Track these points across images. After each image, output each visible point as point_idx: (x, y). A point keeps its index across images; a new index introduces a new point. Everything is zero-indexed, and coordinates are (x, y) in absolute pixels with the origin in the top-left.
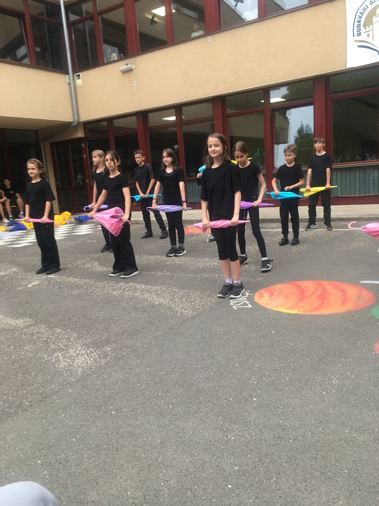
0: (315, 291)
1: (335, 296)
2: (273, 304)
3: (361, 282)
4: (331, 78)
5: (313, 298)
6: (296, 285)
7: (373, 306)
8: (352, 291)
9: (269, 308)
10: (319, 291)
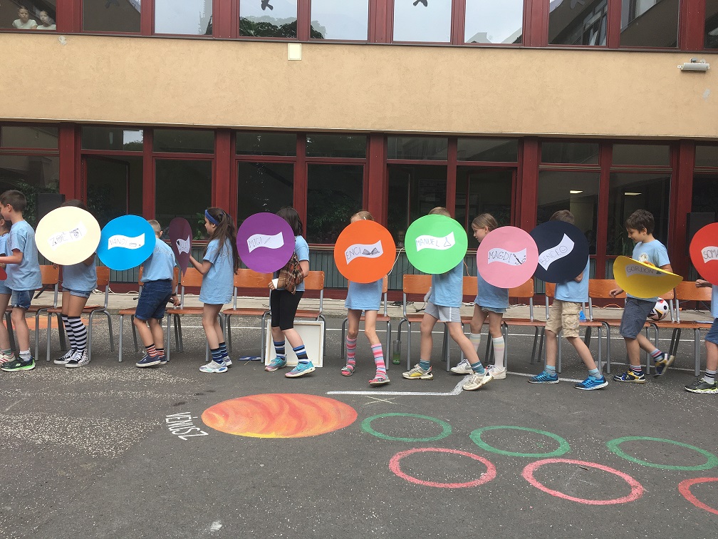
0: (282, 408)
1: (309, 412)
2: (237, 428)
3: (329, 393)
4: (238, 133)
5: (283, 416)
6: (250, 400)
7: (359, 421)
8: (326, 405)
9: (235, 434)
10: (287, 408)
